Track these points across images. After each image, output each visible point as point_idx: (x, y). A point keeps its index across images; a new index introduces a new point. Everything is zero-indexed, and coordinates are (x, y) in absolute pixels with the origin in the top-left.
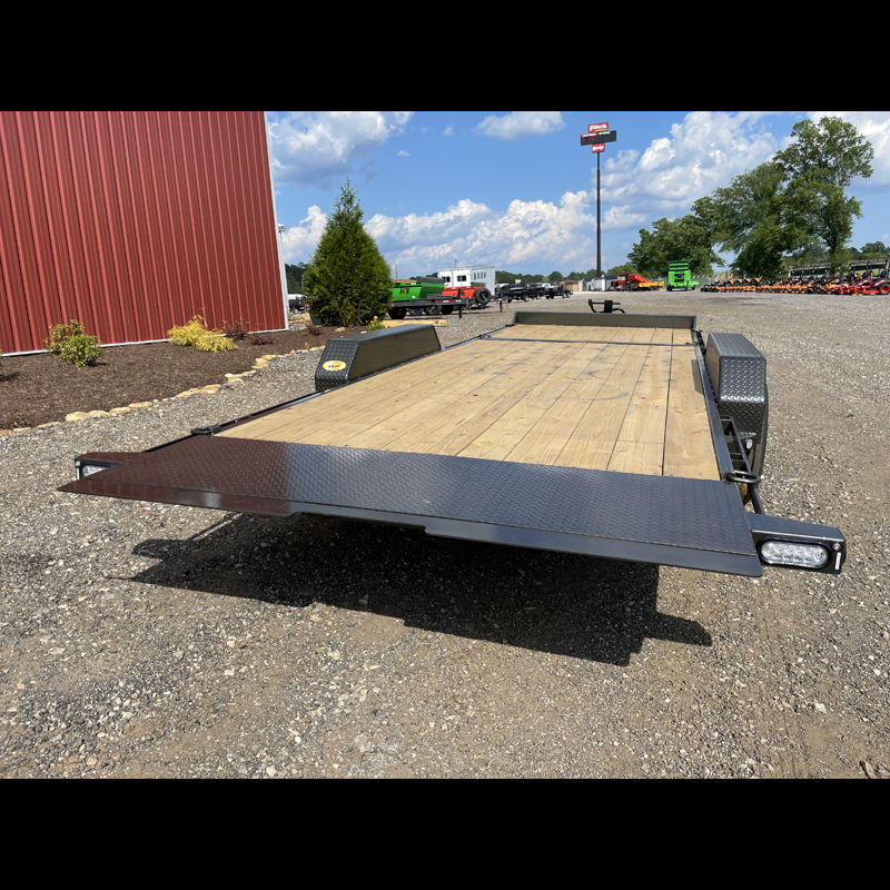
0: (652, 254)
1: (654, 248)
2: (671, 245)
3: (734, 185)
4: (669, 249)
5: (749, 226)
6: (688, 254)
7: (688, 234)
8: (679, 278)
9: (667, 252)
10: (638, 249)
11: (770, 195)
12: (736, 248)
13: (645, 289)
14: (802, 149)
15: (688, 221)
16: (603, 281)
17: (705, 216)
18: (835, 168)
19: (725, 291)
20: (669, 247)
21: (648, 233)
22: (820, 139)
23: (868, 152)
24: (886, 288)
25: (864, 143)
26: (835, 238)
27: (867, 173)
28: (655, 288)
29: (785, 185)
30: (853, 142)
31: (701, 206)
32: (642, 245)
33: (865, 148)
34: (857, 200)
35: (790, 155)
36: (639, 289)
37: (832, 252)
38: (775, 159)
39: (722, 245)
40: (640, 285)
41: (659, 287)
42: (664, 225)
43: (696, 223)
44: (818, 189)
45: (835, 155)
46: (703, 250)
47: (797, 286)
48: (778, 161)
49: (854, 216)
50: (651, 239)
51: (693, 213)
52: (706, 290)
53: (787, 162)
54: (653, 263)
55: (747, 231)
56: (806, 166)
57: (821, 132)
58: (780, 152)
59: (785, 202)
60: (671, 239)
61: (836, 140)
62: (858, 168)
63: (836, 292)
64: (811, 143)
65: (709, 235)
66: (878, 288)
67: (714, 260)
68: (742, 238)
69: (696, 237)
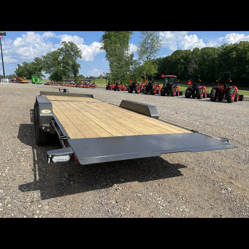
0: (22, 72)
1: (23, 70)
2: (29, 70)
3: (47, 55)
4: (28, 71)
5: (52, 67)
6: (34, 73)
7: (34, 67)
8: (36, 80)
9: (27, 72)
10: (17, 70)
11: (57, 59)
12: (50, 73)
13: (24, 83)
14: (65, 49)
15: (33, 63)
16: (8, 79)
17: (38, 63)
18: (73, 55)
19: (52, 85)
20: (28, 70)
21: (20, 66)
22: (69, 47)
23: (81, 52)
24: (94, 87)
25: (79, 50)
26: (75, 73)
27: (81, 58)
28: (28, 83)
29: (61, 58)
30: (77, 49)
31: (37, 59)
32: (19, 69)
33: (80, 51)
34: (79, 64)
35: (61, 50)
36: (22, 83)
37: (75, 76)
38: (58, 50)
39: (45, 72)
40: (22, 81)
41: (28, 82)
42: (26, 64)
43: (36, 64)
44: (70, 60)
45: (73, 52)
46: (39, 72)
47: (72, 85)
48: (59, 51)
49: (79, 68)
50: (21, 67)
51: (35, 61)
52: (46, 84)
53: (61, 51)
54: (23, 75)
55: (52, 69)
56: (66, 54)
57: (69, 45)
58: (59, 48)
59: (62, 62)
60: (29, 68)
61: (73, 48)
62: (79, 56)
63: (83, 87)
64: (67, 47)
65: (40, 68)
66: (93, 87)
67: (42, 76)
68: (51, 70)
69: (36, 69)
